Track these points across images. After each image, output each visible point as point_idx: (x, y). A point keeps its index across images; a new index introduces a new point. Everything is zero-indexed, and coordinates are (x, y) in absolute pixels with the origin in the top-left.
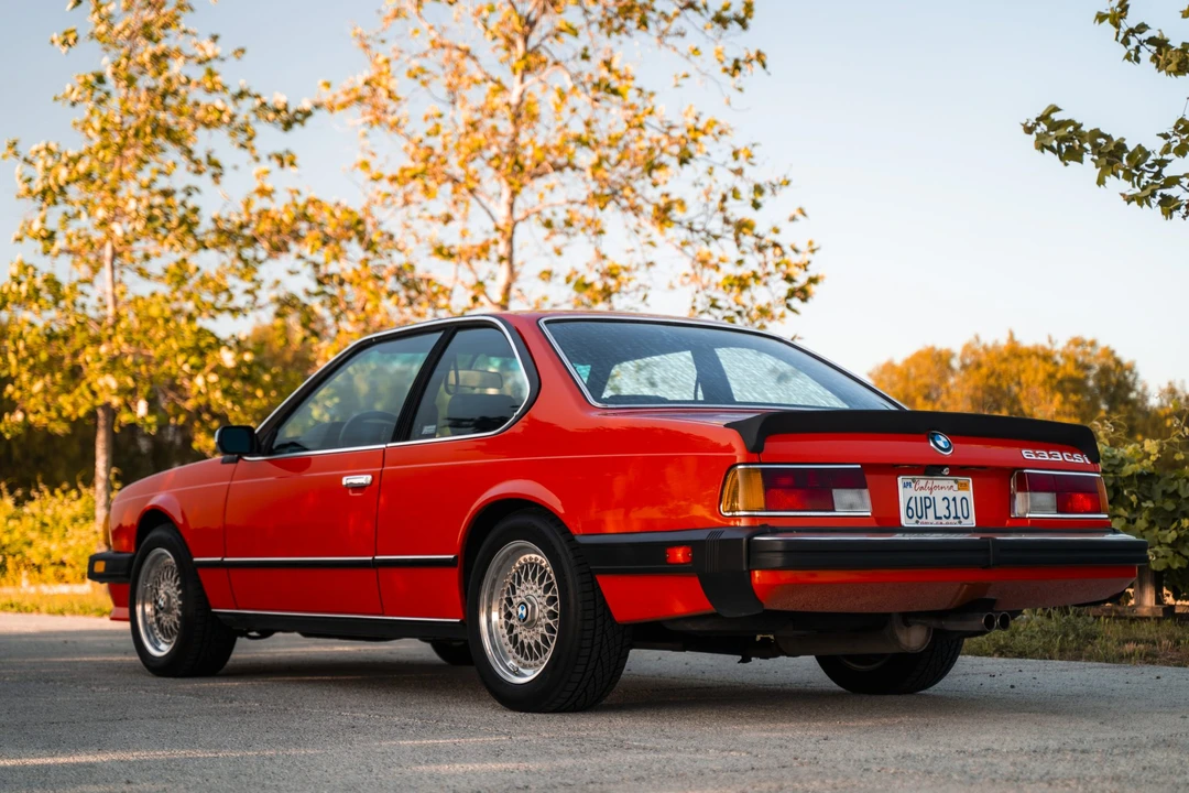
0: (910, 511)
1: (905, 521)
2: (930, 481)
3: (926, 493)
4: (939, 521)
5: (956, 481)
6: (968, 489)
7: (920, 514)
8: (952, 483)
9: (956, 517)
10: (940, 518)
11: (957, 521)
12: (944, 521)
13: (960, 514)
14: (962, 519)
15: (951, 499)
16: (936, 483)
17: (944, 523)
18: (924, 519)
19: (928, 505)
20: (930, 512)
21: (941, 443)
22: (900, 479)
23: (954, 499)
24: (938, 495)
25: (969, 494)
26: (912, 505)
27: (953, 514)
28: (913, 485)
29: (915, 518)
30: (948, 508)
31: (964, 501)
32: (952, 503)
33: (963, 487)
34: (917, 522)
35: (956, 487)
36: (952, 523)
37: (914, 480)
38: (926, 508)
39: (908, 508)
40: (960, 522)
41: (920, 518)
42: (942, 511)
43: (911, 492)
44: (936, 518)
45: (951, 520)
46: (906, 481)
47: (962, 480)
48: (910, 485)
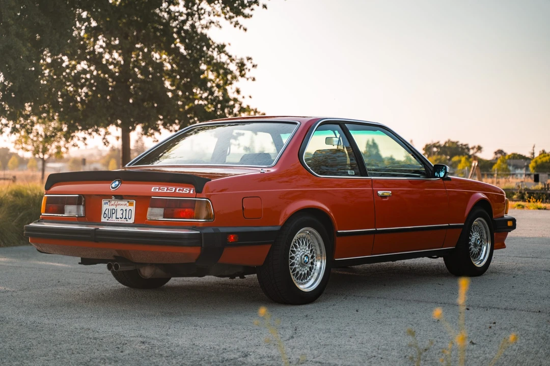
0: (105, 215)
1: (102, 219)
2: (116, 202)
3: (114, 207)
4: (118, 220)
5: (128, 202)
6: (133, 206)
7: (109, 216)
8: (126, 202)
9: (125, 218)
10: (118, 218)
11: (125, 220)
12: (120, 219)
13: (127, 217)
14: (128, 219)
15: (124, 210)
16: (119, 202)
17: (120, 221)
18: (111, 219)
19: (114, 212)
20: (114, 215)
22: (103, 201)
23: (126, 210)
24: (119, 208)
25: (133, 208)
26: (107, 212)
28: (109, 203)
29: (107, 218)
30: (122, 214)
31: (130, 211)
32: (125, 212)
33: (131, 204)
34: (108, 220)
35: (128, 204)
36: (124, 221)
37: (109, 201)
38: (113, 213)
39: (105, 213)
40: (127, 221)
41: (109, 218)
42: (119, 216)
43: (107, 206)
44: (116, 218)
45: (123, 219)
46: (105, 201)
47: (131, 201)
48: (107, 203)
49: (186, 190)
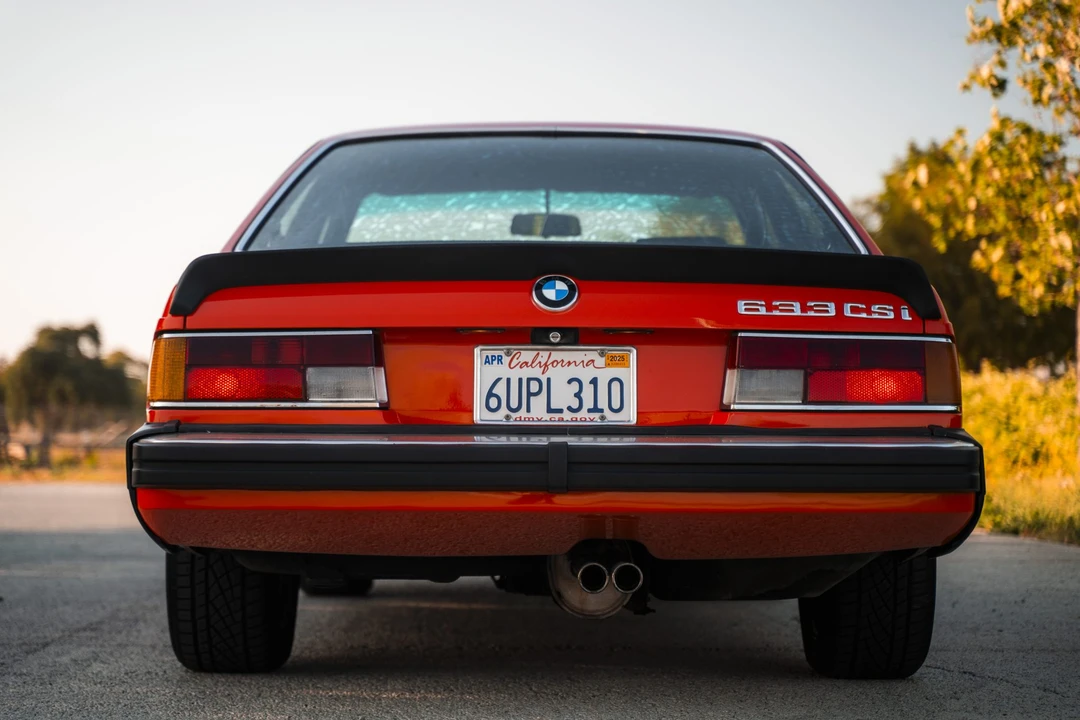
0: (494, 400)
1: (480, 415)
2: (545, 354)
3: (536, 372)
4: (557, 416)
5: (602, 354)
6: (626, 366)
7: (514, 404)
8: (594, 355)
9: (595, 409)
10: (560, 411)
11: (596, 416)
12: (568, 413)
13: (603, 403)
14: (607, 413)
15: (585, 382)
16: (558, 357)
17: (567, 419)
18: (523, 413)
19: (534, 390)
20: (539, 401)
21: (550, 294)
22: (477, 351)
23: (594, 381)
24: (559, 376)
25: (630, 375)
26: (500, 390)
27: (588, 403)
28: (505, 360)
29: (504, 411)
30: (578, 395)
31: (616, 386)
32: (588, 390)
33: (617, 361)
34: (508, 417)
35: (600, 361)
36: (587, 420)
37: (508, 353)
38: (530, 394)
39: (490, 394)
40: (603, 418)
41: (515, 410)
42: (564, 401)
43: (500, 370)
44: (551, 410)
45: (583, 414)
46: (490, 354)
47: (616, 351)
48: (500, 360)
49: (883, 312)
